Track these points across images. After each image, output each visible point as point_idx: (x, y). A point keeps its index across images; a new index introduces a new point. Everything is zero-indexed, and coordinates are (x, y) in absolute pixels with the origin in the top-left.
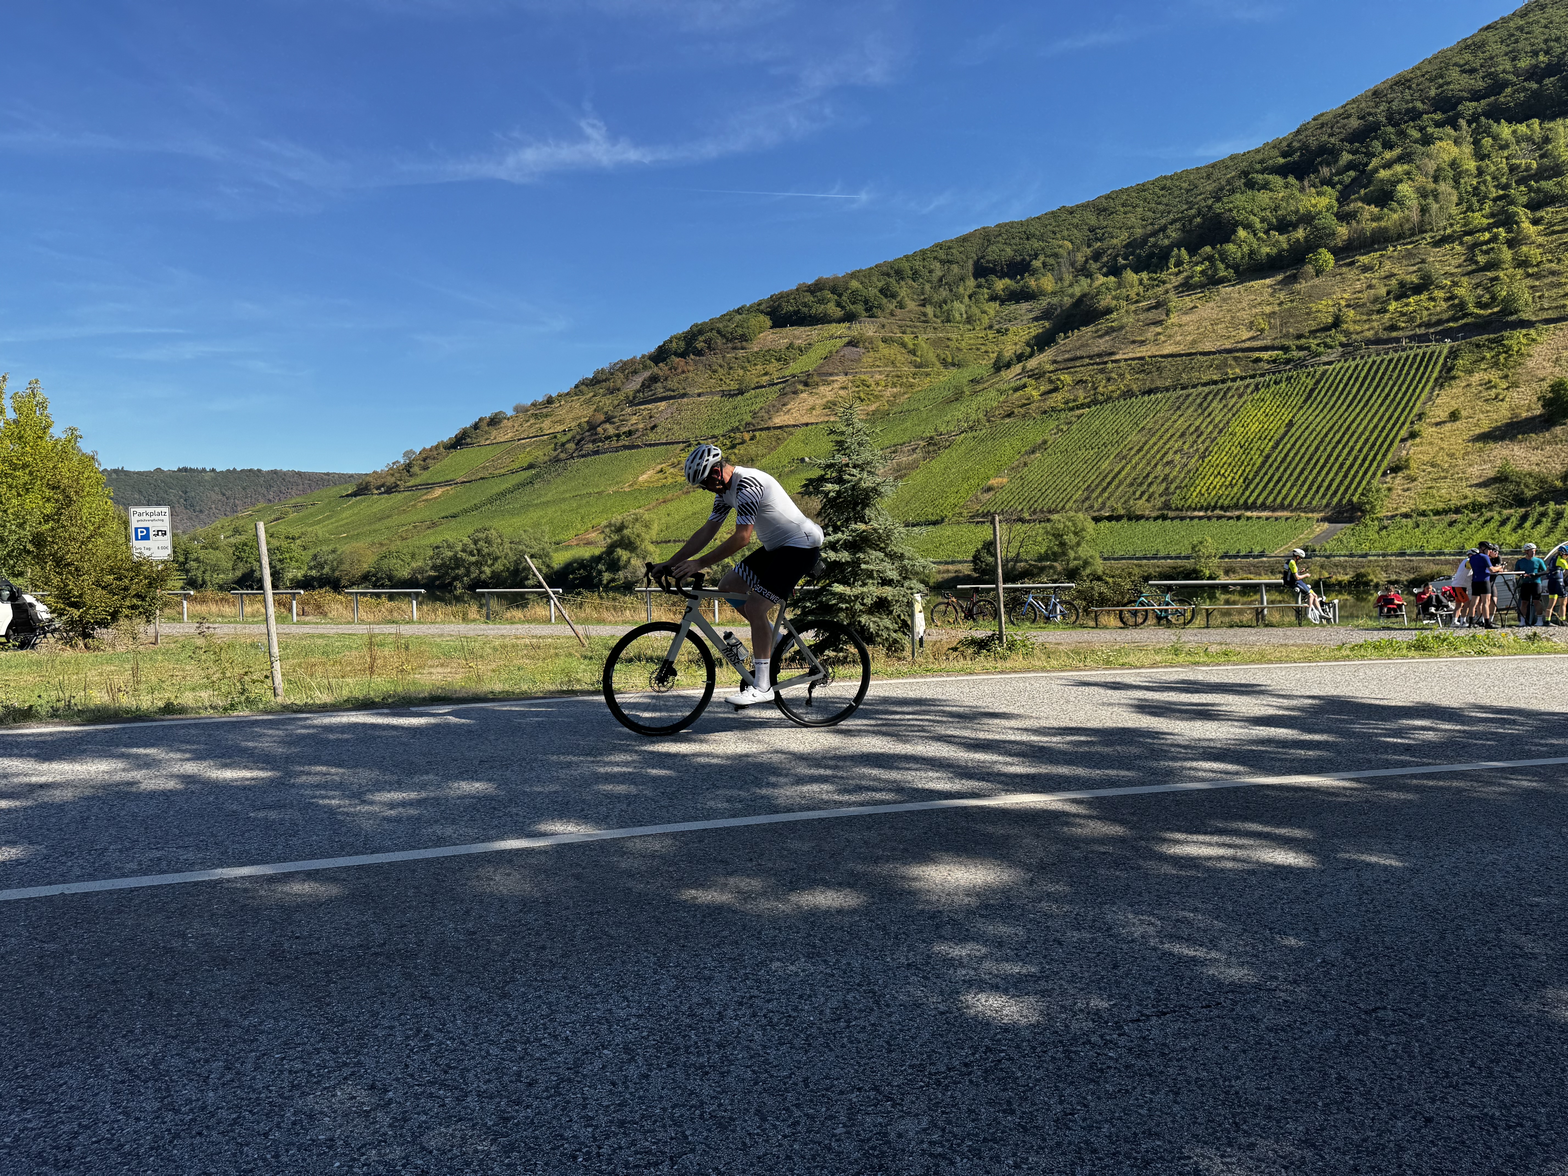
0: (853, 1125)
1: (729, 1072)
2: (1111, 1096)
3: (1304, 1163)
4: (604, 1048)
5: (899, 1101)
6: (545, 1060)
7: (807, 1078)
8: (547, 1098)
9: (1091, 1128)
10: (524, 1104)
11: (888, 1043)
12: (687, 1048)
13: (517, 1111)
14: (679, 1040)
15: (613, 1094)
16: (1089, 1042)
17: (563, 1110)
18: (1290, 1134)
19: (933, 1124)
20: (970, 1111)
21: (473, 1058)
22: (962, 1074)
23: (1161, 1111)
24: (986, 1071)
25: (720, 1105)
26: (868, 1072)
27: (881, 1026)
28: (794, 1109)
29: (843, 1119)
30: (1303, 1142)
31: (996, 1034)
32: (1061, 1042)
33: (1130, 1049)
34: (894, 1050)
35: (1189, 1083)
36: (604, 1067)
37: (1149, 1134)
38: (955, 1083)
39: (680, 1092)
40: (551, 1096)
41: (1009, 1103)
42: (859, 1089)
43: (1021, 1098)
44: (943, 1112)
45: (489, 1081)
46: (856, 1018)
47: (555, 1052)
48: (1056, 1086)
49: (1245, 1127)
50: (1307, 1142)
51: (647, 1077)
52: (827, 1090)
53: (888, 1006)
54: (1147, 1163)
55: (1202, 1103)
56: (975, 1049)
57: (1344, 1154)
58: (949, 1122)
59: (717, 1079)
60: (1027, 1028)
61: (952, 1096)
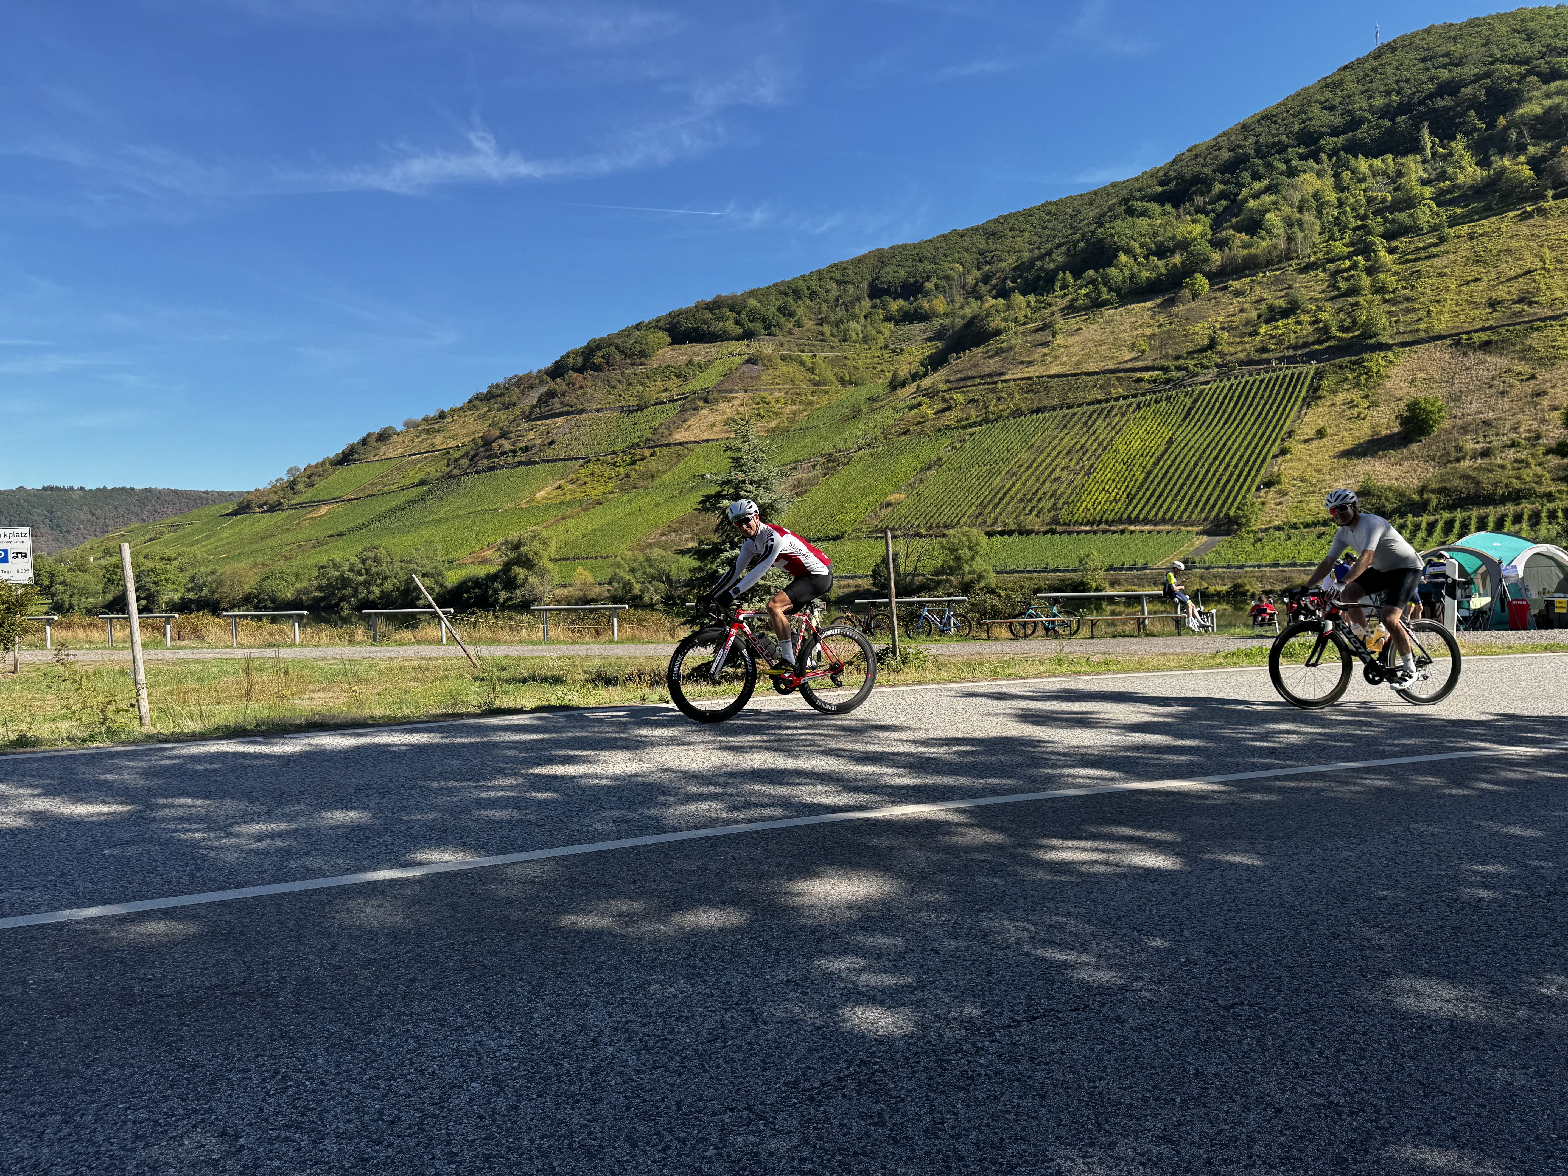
0: (725, 1146)
1: (601, 1099)
2: (979, 1103)
3: (1161, 1159)
4: (472, 1080)
5: (771, 1120)
6: (410, 1096)
7: (681, 1101)
8: (410, 1136)
9: (959, 1135)
10: (385, 1143)
11: (763, 1061)
12: (559, 1076)
13: (377, 1151)
14: (551, 1069)
15: (479, 1128)
16: (961, 1049)
17: (425, 1148)
18: (1149, 1131)
19: (805, 1141)
20: (842, 1126)
21: (333, 1098)
22: (836, 1089)
23: (1027, 1115)
24: (859, 1084)
25: (590, 1133)
26: (742, 1092)
27: (758, 1044)
28: (665, 1133)
29: (715, 1140)
30: (1161, 1138)
31: (871, 1047)
32: (934, 1051)
33: (1000, 1056)
34: (769, 1068)
35: (1055, 1086)
36: (471, 1100)
37: (1016, 1139)
38: (828, 1098)
39: (549, 1122)
40: (414, 1133)
41: (880, 1115)
42: (732, 1110)
43: (893, 1110)
44: (815, 1128)
45: (349, 1121)
46: (733, 1038)
48: (927, 1096)
49: (1107, 1127)
50: (1166, 1139)
51: (515, 1108)
52: (700, 1112)
53: (765, 1023)
54: (1012, 1167)
55: (1067, 1105)
56: (850, 1063)
57: (1199, 1148)
59: (588, 1107)
60: (902, 1039)
61: (824, 1112)
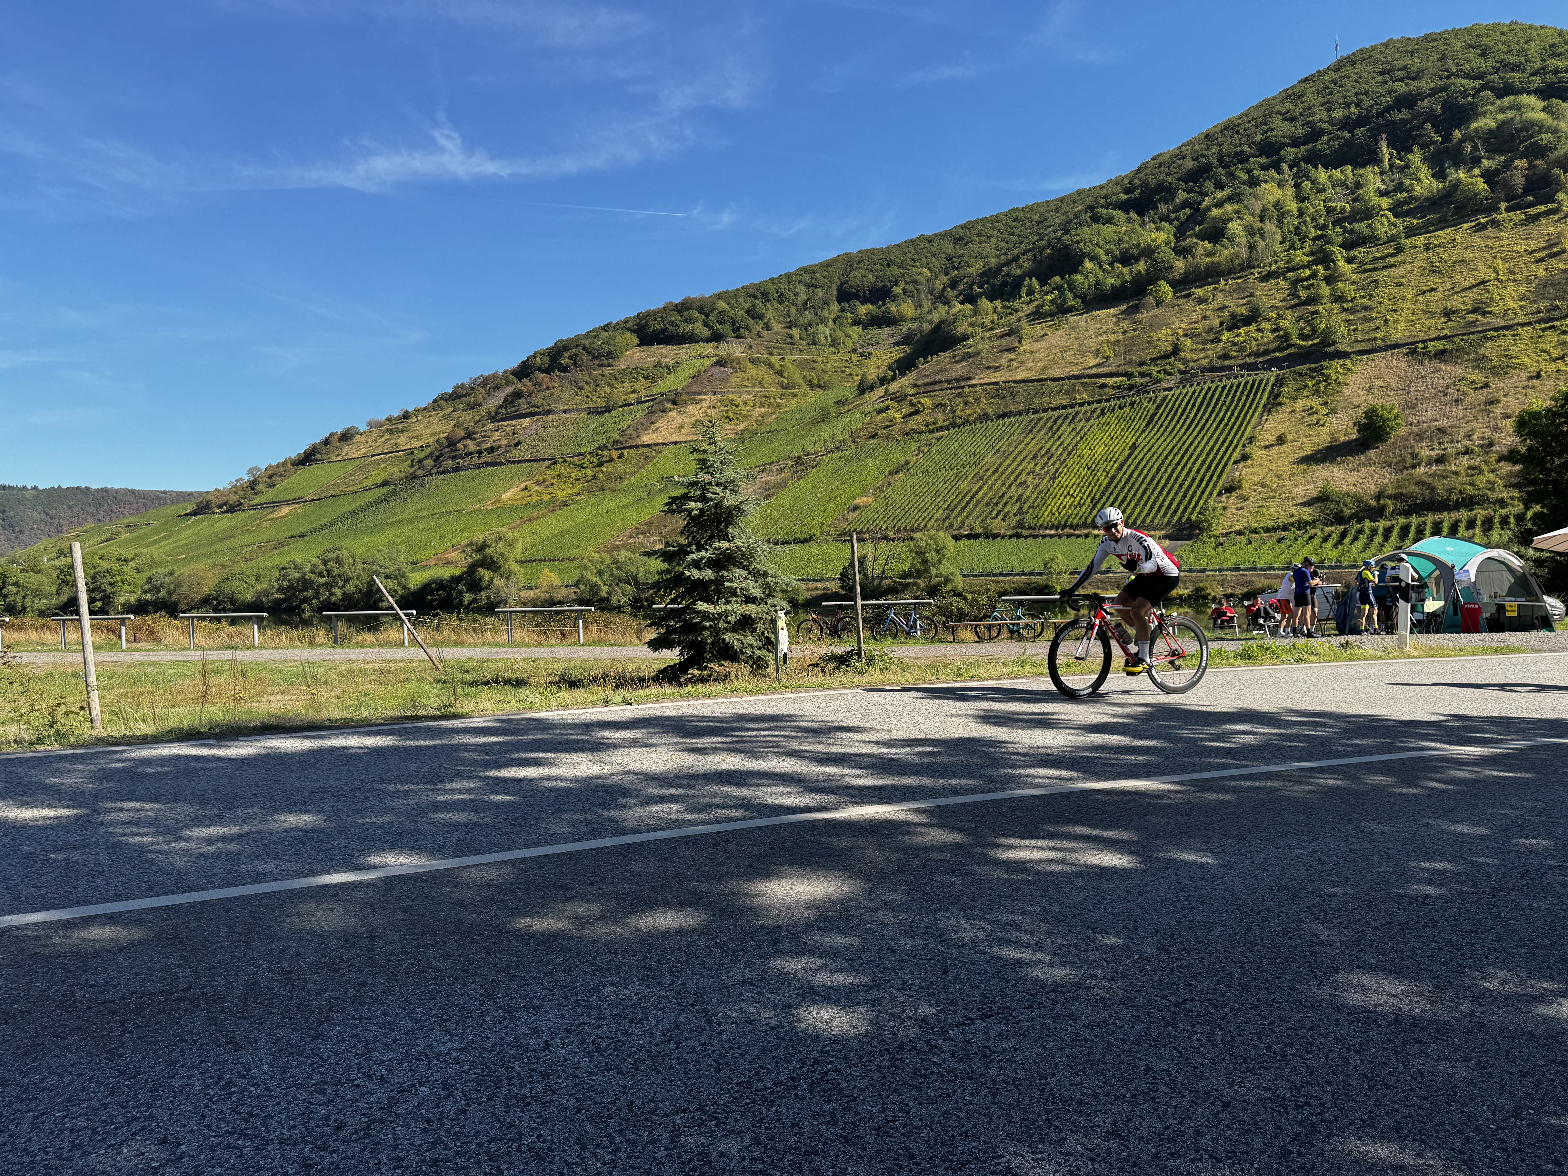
0: (675, 1147)
1: (551, 1101)
2: (931, 1101)
3: (1109, 1154)
4: (421, 1084)
5: (723, 1120)
6: (357, 1101)
7: (633, 1102)
8: (356, 1141)
9: (910, 1133)
10: (330, 1149)
11: (717, 1062)
12: (509, 1079)
13: (322, 1157)
14: (501, 1072)
15: (427, 1132)
16: (915, 1048)
17: (371, 1153)
18: (1099, 1126)
19: (756, 1140)
20: (794, 1125)
21: (278, 1104)
22: (788, 1089)
23: (979, 1113)
24: (812, 1084)
25: (540, 1136)
26: (694, 1093)
27: (711, 1044)
28: (616, 1135)
29: (665, 1142)
30: (1111, 1134)
31: (825, 1046)
32: (888, 1050)
33: (953, 1054)
34: (723, 1069)
35: (1007, 1083)
36: (419, 1104)
37: (966, 1136)
38: (781, 1098)
39: (498, 1125)
40: (360, 1139)
41: (833, 1114)
42: (684, 1111)
43: (845, 1109)
44: (767, 1128)
45: (294, 1127)
46: (686, 1039)
47: (368, 1093)
48: (879, 1095)
49: (1057, 1123)
50: (1114, 1134)
51: (464, 1112)
52: (651, 1113)
53: (719, 1024)
54: (962, 1164)
55: (1019, 1102)
56: (803, 1062)
57: (1147, 1143)
58: (772, 1138)
59: (538, 1110)
60: (856, 1038)
61: (776, 1112)
